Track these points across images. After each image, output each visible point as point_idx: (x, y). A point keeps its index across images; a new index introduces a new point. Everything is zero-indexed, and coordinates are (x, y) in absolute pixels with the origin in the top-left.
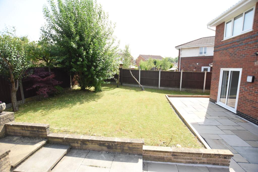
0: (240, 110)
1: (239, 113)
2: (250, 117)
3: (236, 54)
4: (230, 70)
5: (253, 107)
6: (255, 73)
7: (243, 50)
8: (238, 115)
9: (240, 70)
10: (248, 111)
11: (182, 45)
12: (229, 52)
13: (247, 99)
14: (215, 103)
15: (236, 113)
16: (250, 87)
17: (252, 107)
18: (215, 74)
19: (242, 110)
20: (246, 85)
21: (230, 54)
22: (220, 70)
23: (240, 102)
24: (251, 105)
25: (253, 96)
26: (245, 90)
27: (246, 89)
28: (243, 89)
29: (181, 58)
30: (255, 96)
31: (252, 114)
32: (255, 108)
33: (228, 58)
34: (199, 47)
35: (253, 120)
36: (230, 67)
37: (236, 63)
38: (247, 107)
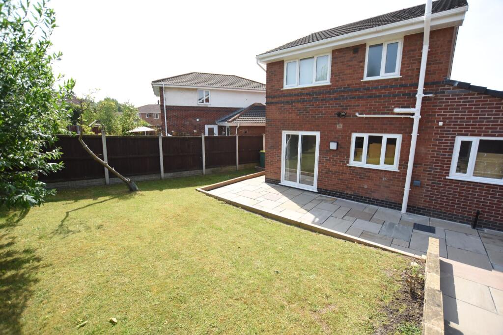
0: (322, 187)
1: (321, 191)
2: (336, 192)
3: (308, 112)
4: (300, 134)
5: (340, 179)
6: (338, 138)
7: (318, 107)
8: (320, 194)
9: (317, 134)
10: (334, 185)
11: (165, 80)
12: (296, 108)
13: (330, 171)
14: (279, 184)
15: (317, 191)
16: (333, 156)
17: (338, 179)
18: (271, 139)
19: (324, 185)
20: (327, 153)
21: (300, 110)
22: (281, 133)
23: (320, 176)
24: (337, 177)
25: (339, 166)
26: (326, 160)
27: (328, 158)
28: (323, 159)
29: (166, 106)
30: (341, 166)
31: (340, 188)
32: (342, 180)
33: (294, 116)
34: (196, 89)
35: (341, 195)
36: (299, 130)
37: (309, 124)
38: (332, 180)
